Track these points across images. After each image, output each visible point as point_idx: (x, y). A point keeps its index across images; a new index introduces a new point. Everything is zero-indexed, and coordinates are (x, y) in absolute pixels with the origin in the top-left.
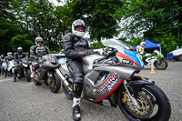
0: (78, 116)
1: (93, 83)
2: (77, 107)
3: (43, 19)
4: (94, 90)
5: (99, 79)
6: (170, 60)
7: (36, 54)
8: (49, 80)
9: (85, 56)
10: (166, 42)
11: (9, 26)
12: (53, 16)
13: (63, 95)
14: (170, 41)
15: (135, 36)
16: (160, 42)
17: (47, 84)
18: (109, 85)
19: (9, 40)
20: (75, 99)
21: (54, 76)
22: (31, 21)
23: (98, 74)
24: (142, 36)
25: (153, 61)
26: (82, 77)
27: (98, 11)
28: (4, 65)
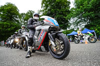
4: (36, 41)
7: (21, 33)
10: (98, 30)
15: (79, 27)
16: (95, 29)
23: (38, 32)
24: (83, 27)
28: (9, 42)
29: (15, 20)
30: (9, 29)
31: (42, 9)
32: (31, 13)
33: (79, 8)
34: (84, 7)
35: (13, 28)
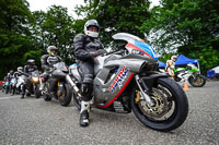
0: (86, 121)
1: (102, 82)
2: (86, 113)
3: (60, 33)
4: (104, 90)
5: (109, 77)
6: (212, 79)
7: (47, 64)
8: (59, 92)
9: (96, 56)
10: (206, 58)
11: (22, 42)
12: (72, 31)
14: (210, 56)
15: (166, 50)
16: (198, 58)
18: (119, 81)
19: (21, 56)
20: (83, 103)
22: (47, 36)
23: (108, 71)
24: (175, 51)
25: (187, 77)
27: (122, 24)
28: (13, 81)
29: (20, 27)
30: (7, 50)
31: (84, 5)
32: (60, 13)
33: (171, 7)
34: (181, 6)
35: (16, 47)
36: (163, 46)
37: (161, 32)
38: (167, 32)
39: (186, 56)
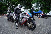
0: (17, 28)
1: (21, 20)
2: (17, 26)
3: (11, 2)
4: (21, 22)
5: (22, 19)
8: (11, 19)
13: (15, 23)
17: (11, 20)
18: (24, 20)
20: (16, 24)
21: (12, 18)
22: (7, 2)
23: (22, 18)
26: (19, 18)
36: (36, 8)
37: (36, 4)
38: (38, 4)
39: (41, 10)
